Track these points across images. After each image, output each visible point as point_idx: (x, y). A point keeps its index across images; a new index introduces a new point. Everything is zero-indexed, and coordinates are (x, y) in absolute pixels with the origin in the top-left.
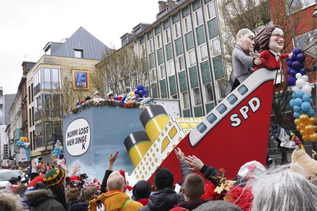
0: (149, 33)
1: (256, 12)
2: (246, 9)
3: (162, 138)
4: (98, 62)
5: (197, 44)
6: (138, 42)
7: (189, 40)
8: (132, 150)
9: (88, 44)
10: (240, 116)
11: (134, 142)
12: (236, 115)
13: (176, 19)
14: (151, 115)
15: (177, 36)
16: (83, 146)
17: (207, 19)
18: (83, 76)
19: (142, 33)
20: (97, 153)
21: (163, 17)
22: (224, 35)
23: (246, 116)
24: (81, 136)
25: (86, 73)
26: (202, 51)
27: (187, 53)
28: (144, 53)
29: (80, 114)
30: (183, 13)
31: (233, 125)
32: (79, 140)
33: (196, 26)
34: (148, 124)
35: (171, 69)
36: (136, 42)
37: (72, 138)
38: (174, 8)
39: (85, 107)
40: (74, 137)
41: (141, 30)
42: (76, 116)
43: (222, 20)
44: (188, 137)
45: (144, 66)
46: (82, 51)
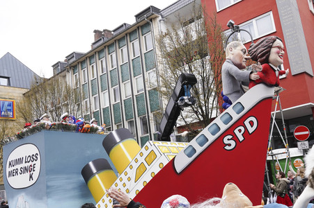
0: (82, 62)
1: (193, 45)
2: (183, 43)
3: (135, 166)
4: (26, 91)
5: (132, 76)
6: (71, 72)
7: (125, 72)
8: (92, 181)
9: (16, 71)
10: (235, 138)
11: (94, 170)
12: (230, 137)
13: (112, 49)
14: (118, 139)
15: (112, 67)
16: (31, 177)
17: (144, 51)
18: (9, 105)
19: (76, 62)
20: (49, 184)
21: (98, 47)
22: (160, 67)
23: (241, 138)
24: (29, 164)
25: (13, 102)
26: (138, 83)
27: (122, 85)
28: (77, 83)
29: (27, 139)
30: (119, 44)
31: (227, 148)
32: (26, 169)
33: (132, 57)
34: (114, 150)
35: (105, 101)
36: (68, 71)
37: (15, 168)
38: (110, 38)
39: (33, 131)
40: (18, 167)
41: (74, 59)
42: (21, 141)
43: (158, 52)
44: (172, 162)
45: (76, 96)
46: (8, 78)
